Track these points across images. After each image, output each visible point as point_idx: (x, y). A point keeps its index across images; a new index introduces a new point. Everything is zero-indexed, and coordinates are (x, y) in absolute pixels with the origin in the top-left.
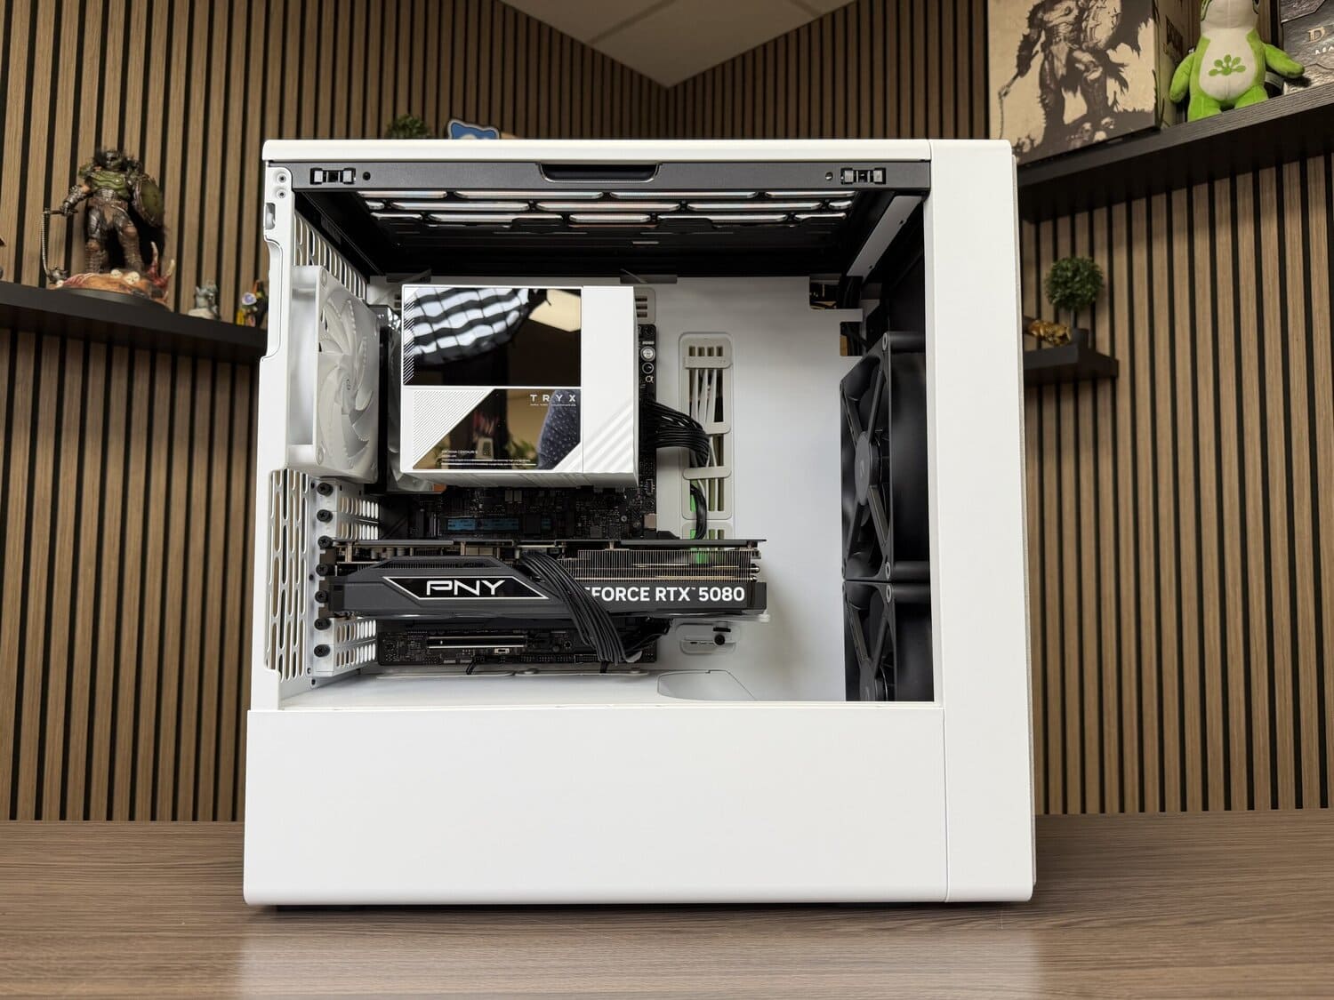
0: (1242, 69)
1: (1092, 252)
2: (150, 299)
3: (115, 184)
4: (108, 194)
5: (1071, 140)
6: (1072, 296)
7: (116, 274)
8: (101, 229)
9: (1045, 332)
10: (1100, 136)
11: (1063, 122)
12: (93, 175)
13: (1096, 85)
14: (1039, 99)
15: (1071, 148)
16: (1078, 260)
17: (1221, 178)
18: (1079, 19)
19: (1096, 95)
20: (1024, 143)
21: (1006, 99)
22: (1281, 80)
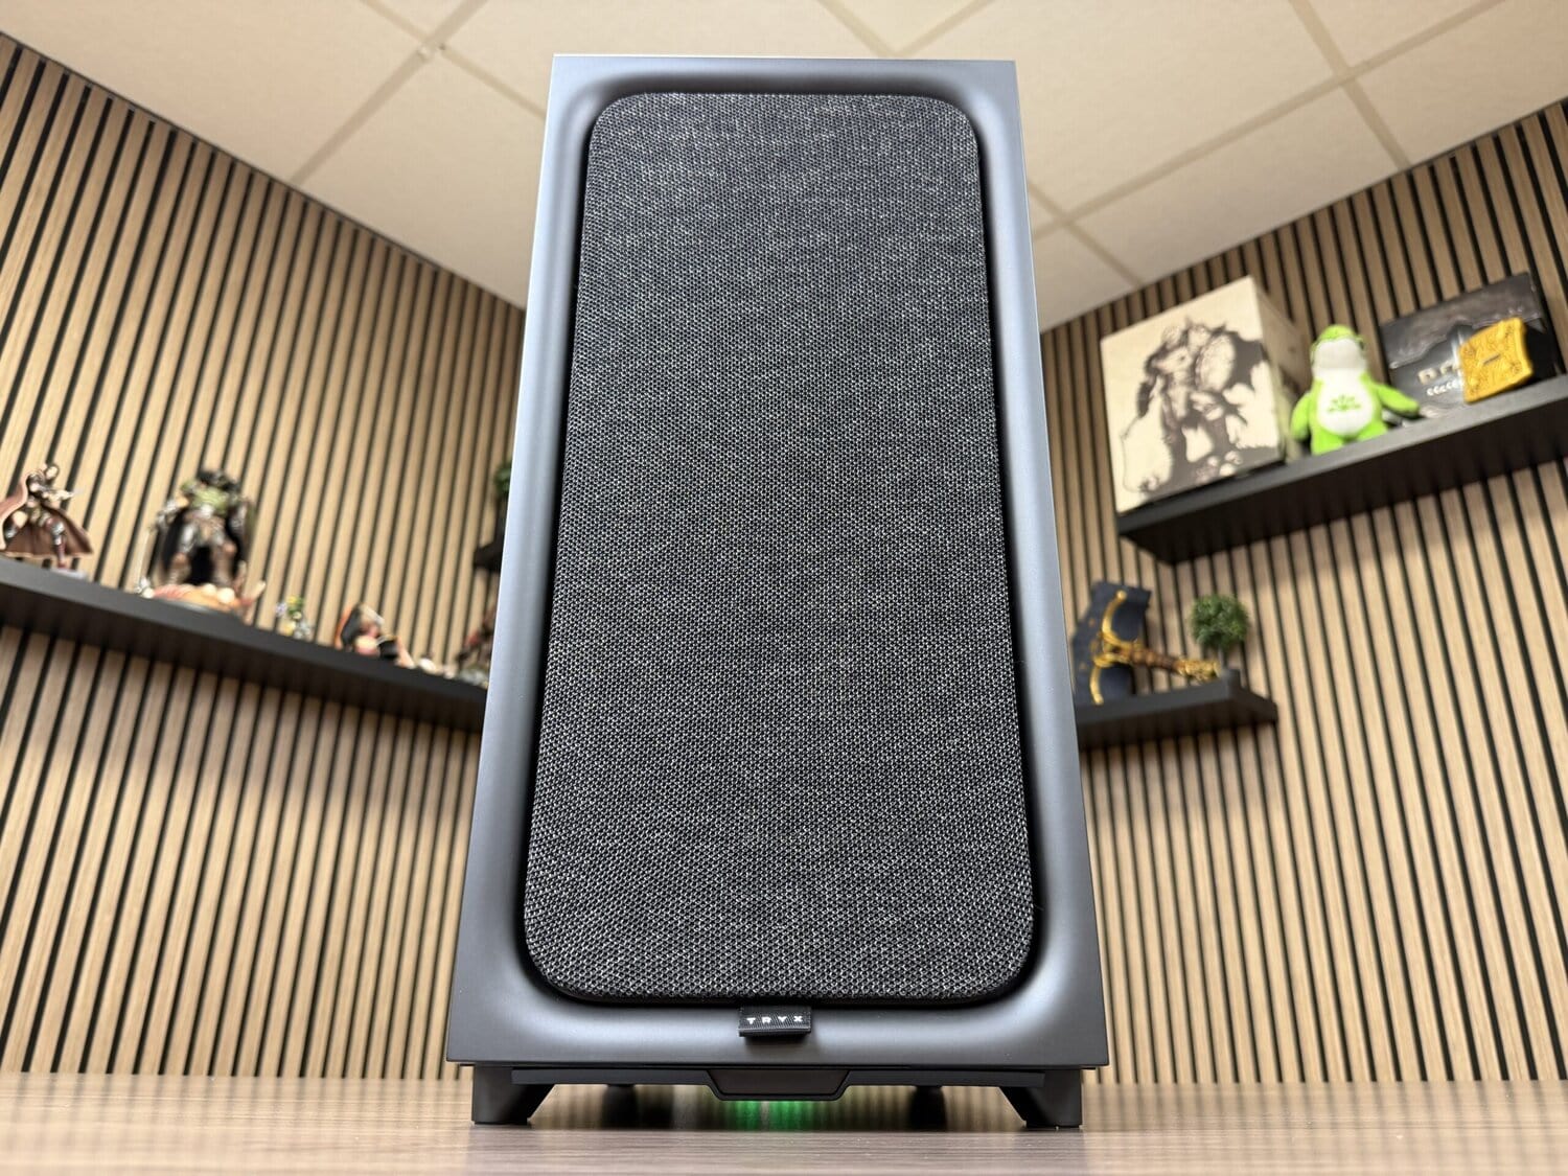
0: (1357, 406)
1: (1235, 588)
4: (207, 510)
5: (1196, 477)
6: (1219, 635)
8: (195, 544)
9: (1191, 669)
10: (1227, 471)
11: (1185, 458)
12: (196, 492)
13: (1216, 425)
14: (1162, 442)
15: (1197, 484)
16: (1220, 597)
17: (1358, 514)
18: (1193, 366)
19: (1217, 432)
20: (1149, 481)
21: (1129, 442)
22: (1398, 419)
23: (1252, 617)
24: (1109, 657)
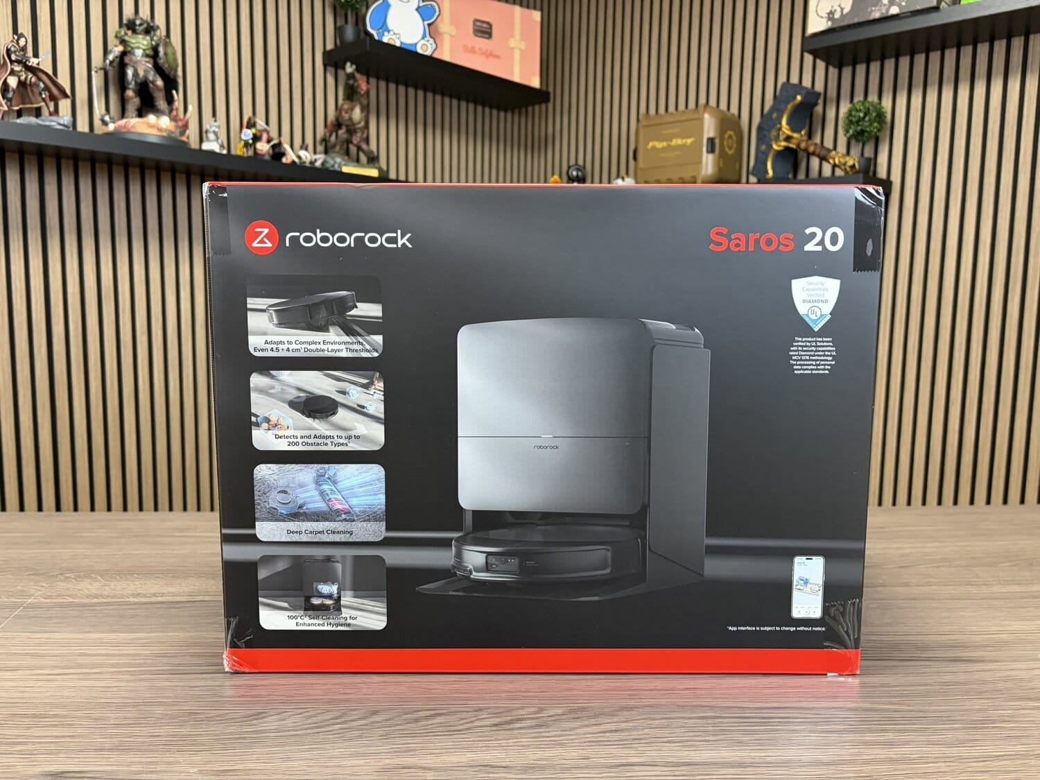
1: (880, 95)
2: (179, 138)
3: (143, 45)
4: (139, 53)
5: (872, 11)
6: (863, 132)
7: (151, 118)
8: (135, 81)
9: (839, 161)
10: (894, 10)
12: (126, 38)
15: (871, 18)
16: (869, 102)
17: (983, 42)
20: (835, 11)
23: (889, 116)
24: (784, 144)
